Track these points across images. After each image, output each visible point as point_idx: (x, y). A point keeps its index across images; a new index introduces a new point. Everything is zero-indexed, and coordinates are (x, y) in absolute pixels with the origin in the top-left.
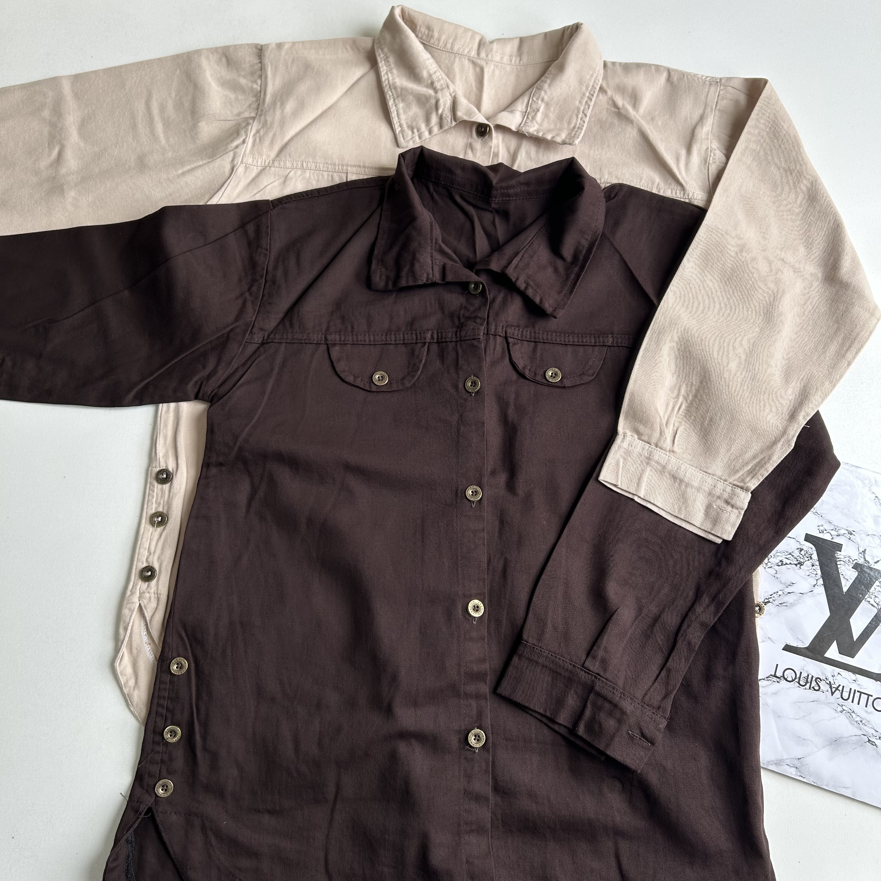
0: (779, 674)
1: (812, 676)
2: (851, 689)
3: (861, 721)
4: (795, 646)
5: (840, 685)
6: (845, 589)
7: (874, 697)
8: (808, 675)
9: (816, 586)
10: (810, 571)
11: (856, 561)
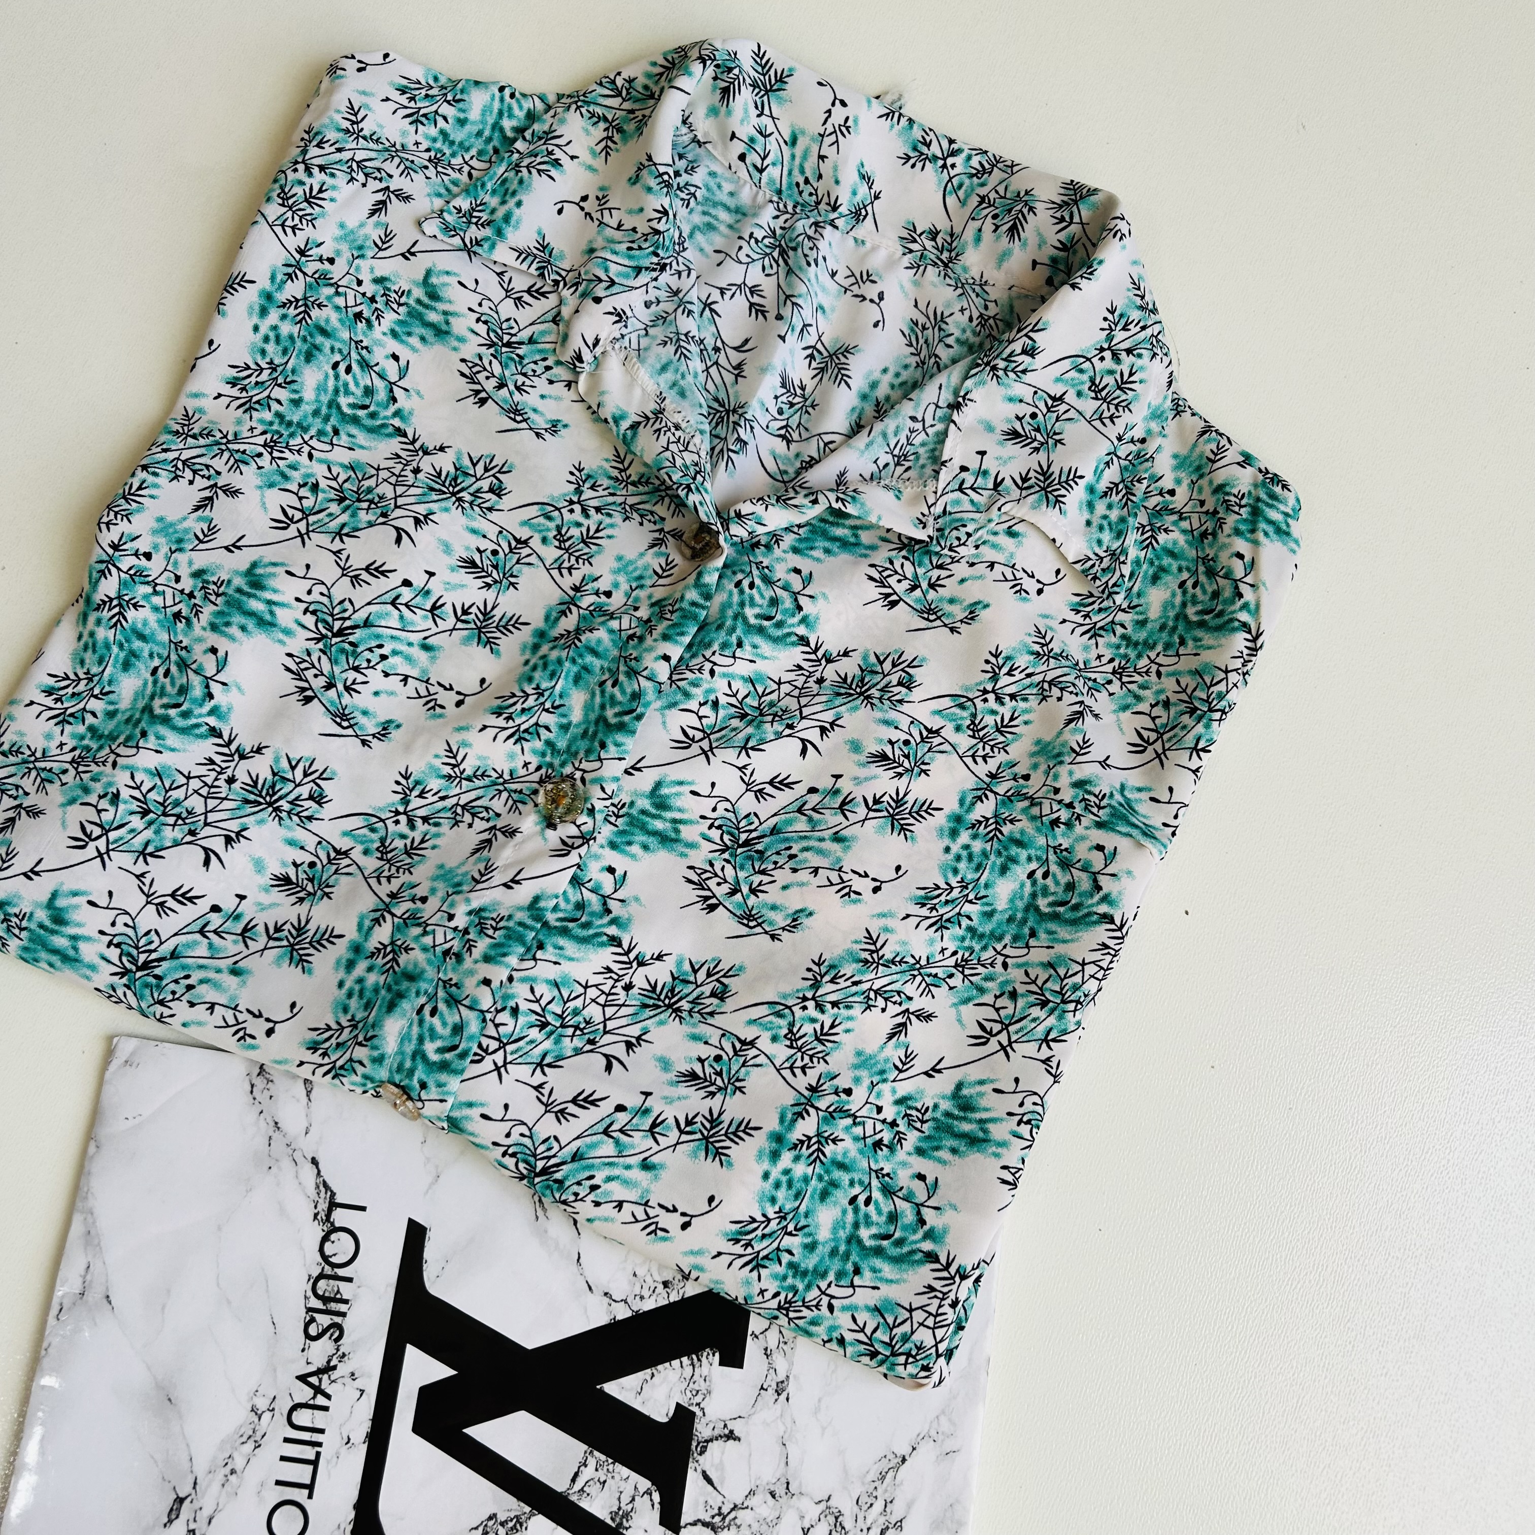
0: (340, 1217)
1: (343, 1315)
2: (322, 1431)
3: (233, 1472)
4: (427, 1254)
5: (328, 1397)
6: (611, 1388)
7: (307, 1504)
8: (346, 1302)
9: (607, 1300)
10: (649, 1280)
11: (699, 1413)
